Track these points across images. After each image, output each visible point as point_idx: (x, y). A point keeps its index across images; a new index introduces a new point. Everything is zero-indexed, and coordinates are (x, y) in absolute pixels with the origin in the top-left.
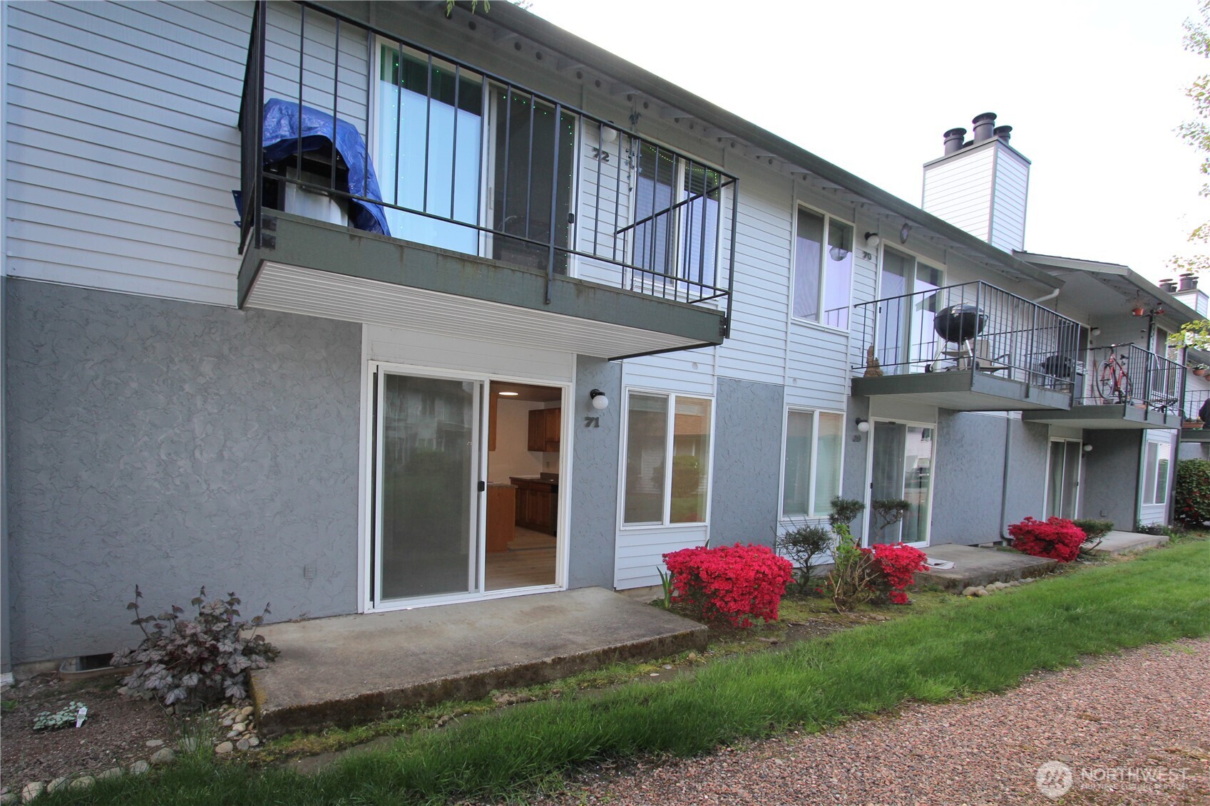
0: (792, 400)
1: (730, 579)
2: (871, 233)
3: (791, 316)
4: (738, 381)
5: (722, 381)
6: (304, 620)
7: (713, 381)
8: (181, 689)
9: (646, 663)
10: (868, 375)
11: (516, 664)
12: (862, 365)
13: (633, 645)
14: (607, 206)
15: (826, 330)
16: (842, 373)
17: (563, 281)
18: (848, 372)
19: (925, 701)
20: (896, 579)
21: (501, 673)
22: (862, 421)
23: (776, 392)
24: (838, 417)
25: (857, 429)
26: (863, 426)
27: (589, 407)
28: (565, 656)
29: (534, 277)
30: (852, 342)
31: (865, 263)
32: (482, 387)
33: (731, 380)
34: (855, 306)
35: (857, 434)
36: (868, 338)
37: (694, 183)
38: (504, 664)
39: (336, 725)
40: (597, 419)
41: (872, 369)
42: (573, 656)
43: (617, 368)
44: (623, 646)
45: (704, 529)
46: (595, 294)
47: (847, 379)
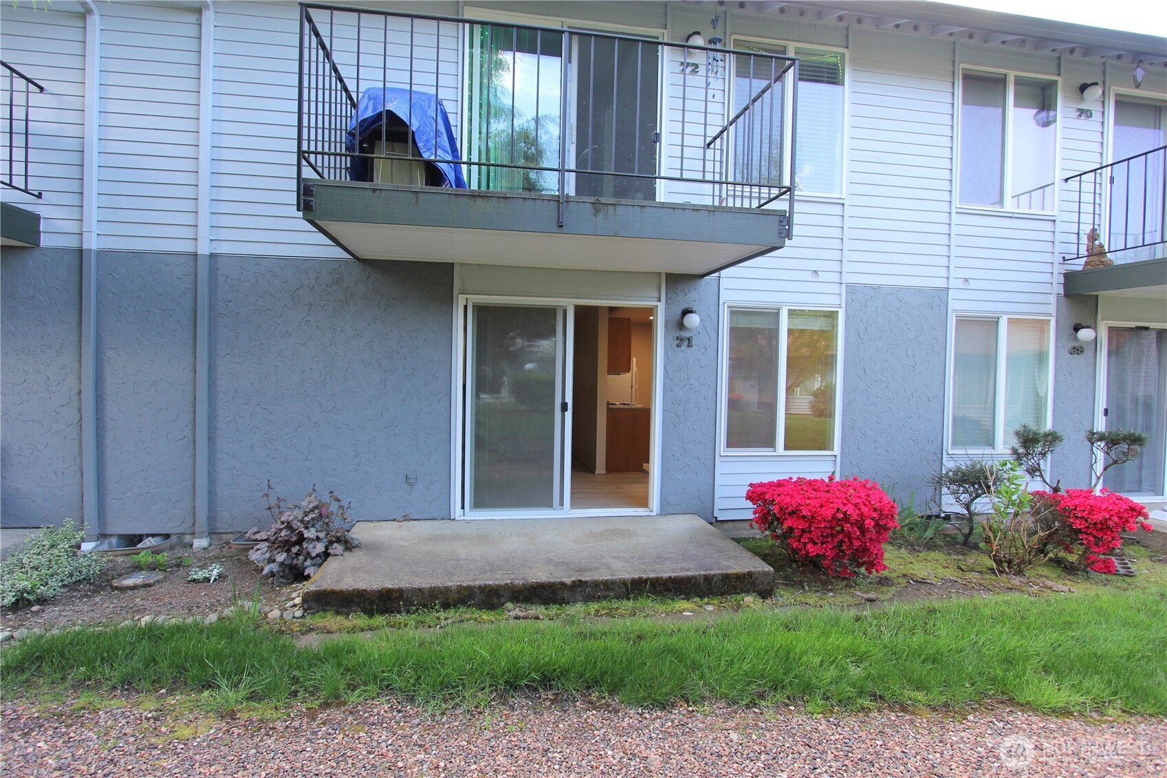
0: (959, 304)
1: (804, 516)
2: (1089, 83)
3: (956, 202)
4: (876, 288)
5: (852, 289)
6: (407, 520)
7: (841, 290)
8: (275, 564)
9: (688, 600)
10: (1088, 267)
11: (533, 580)
12: (1078, 254)
13: (670, 577)
14: (694, 117)
15: (1015, 215)
16: (1048, 268)
17: (578, 202)
18: (1056, 265)
19: (1026, 706)
20: (1091, 538)
21: (516, 587)
22: (1083, 328)
23: (937, 298)
24: (1042, 325)
25: (1076, 339)
26: (1085, 334)
27: (681, 326)
28: (587, 579)
29: (547, 202)
30: (1060, 226)
31: (1083, 122)
32: (565, 312)
33: (866, 286)
34: (1066, 180)
35: (1077, 345)
36: (1087, 219)
37: (801, 72)
38: (522, 579)
39: (362, 611)
40: (689, 340)
41: (1093, 258)
42: (596, 581)
43: (715, 284)
44: (658, 578)
45: (833, 458)
46: (615, 210)
47: (1055, 274)
